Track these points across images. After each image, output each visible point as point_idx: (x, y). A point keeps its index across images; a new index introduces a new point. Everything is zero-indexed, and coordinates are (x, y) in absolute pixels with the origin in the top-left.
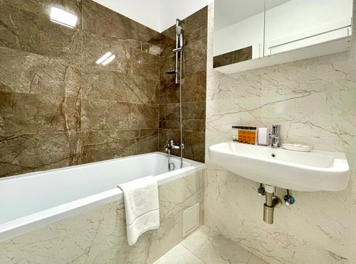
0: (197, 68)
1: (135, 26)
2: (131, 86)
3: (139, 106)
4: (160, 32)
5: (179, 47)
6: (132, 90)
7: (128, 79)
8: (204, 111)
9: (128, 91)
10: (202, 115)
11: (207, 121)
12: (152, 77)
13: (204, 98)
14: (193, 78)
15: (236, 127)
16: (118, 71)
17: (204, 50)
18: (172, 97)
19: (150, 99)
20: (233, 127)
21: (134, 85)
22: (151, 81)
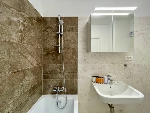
0: (72, 46)
1: (27, 4)
2: (25, 55)
3: (31, 69)
4: (43, 16)
5: (61, 32)
6: (26, 57)
7: (22, 49)
8: (77, 69)
9: (22, 59)
10: (76, 70)
11: (78, 73)
12: (39, 46)
13: (76, 63)
14: (69, 51)
15: (94, 77)
16: (12, 41)
17: (76, 38)
18: (54, 60)
19: (38, 62)
20: (93, 77)
21: (27, 53)
22: (38, 48)
